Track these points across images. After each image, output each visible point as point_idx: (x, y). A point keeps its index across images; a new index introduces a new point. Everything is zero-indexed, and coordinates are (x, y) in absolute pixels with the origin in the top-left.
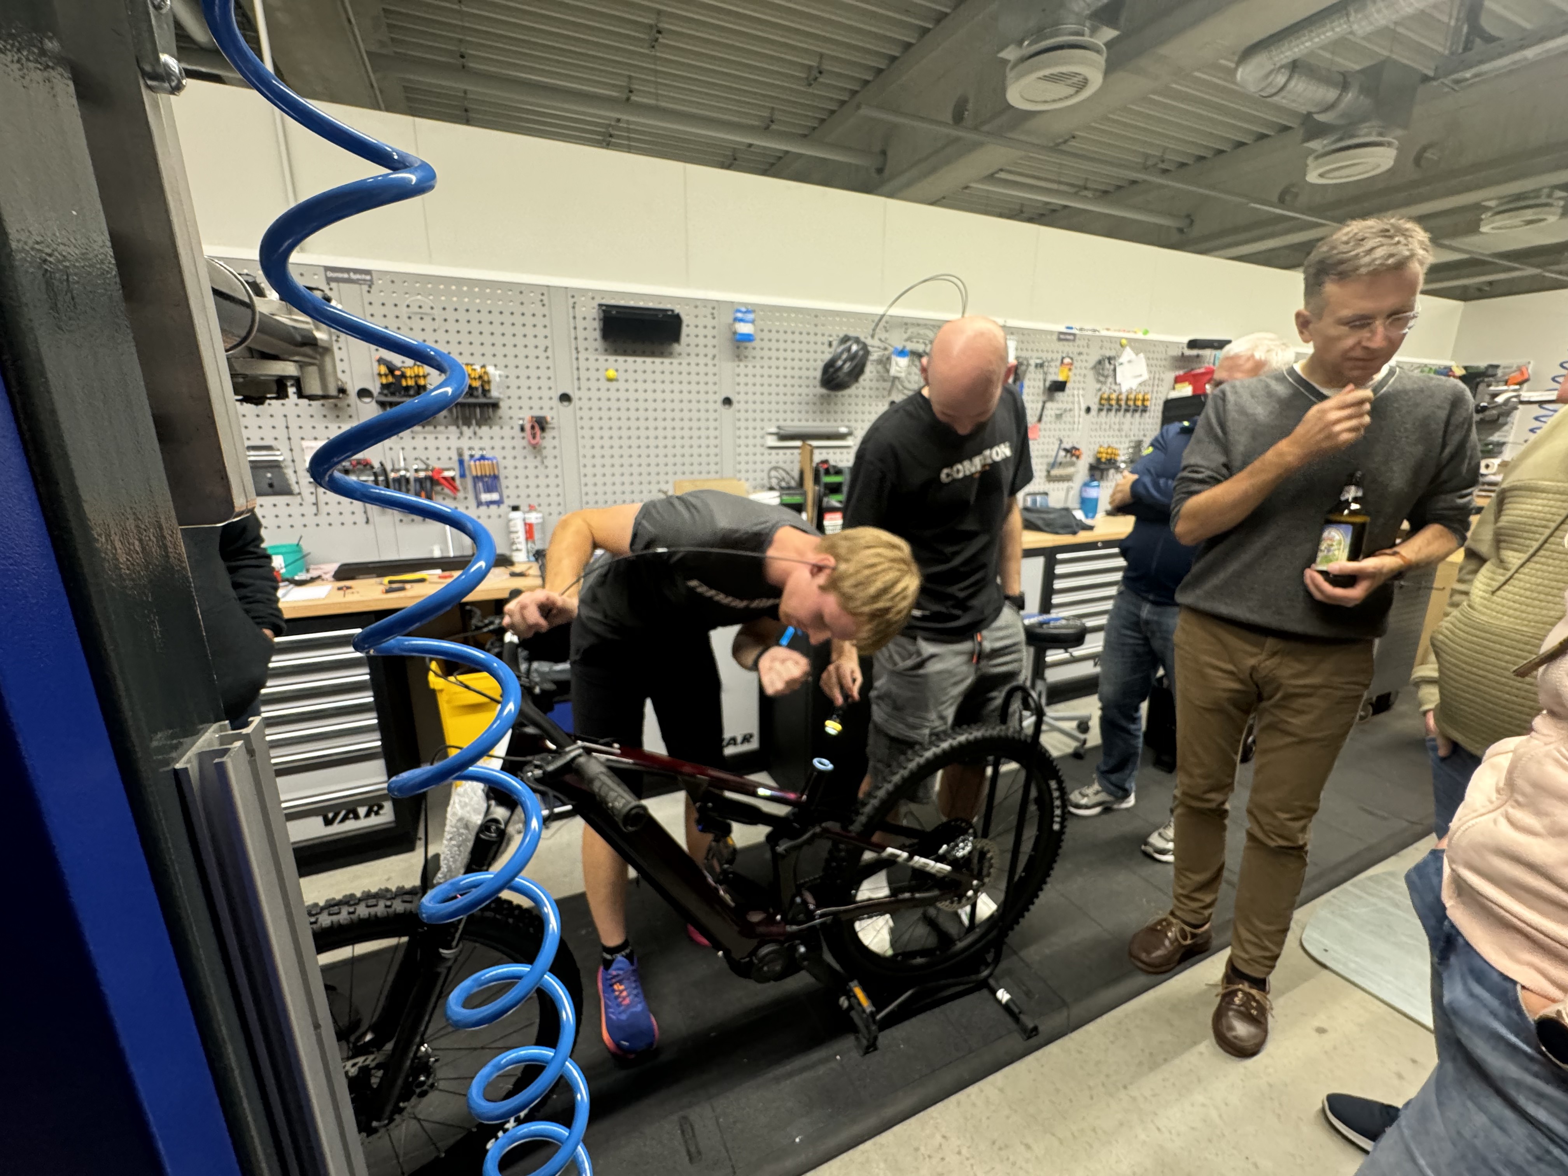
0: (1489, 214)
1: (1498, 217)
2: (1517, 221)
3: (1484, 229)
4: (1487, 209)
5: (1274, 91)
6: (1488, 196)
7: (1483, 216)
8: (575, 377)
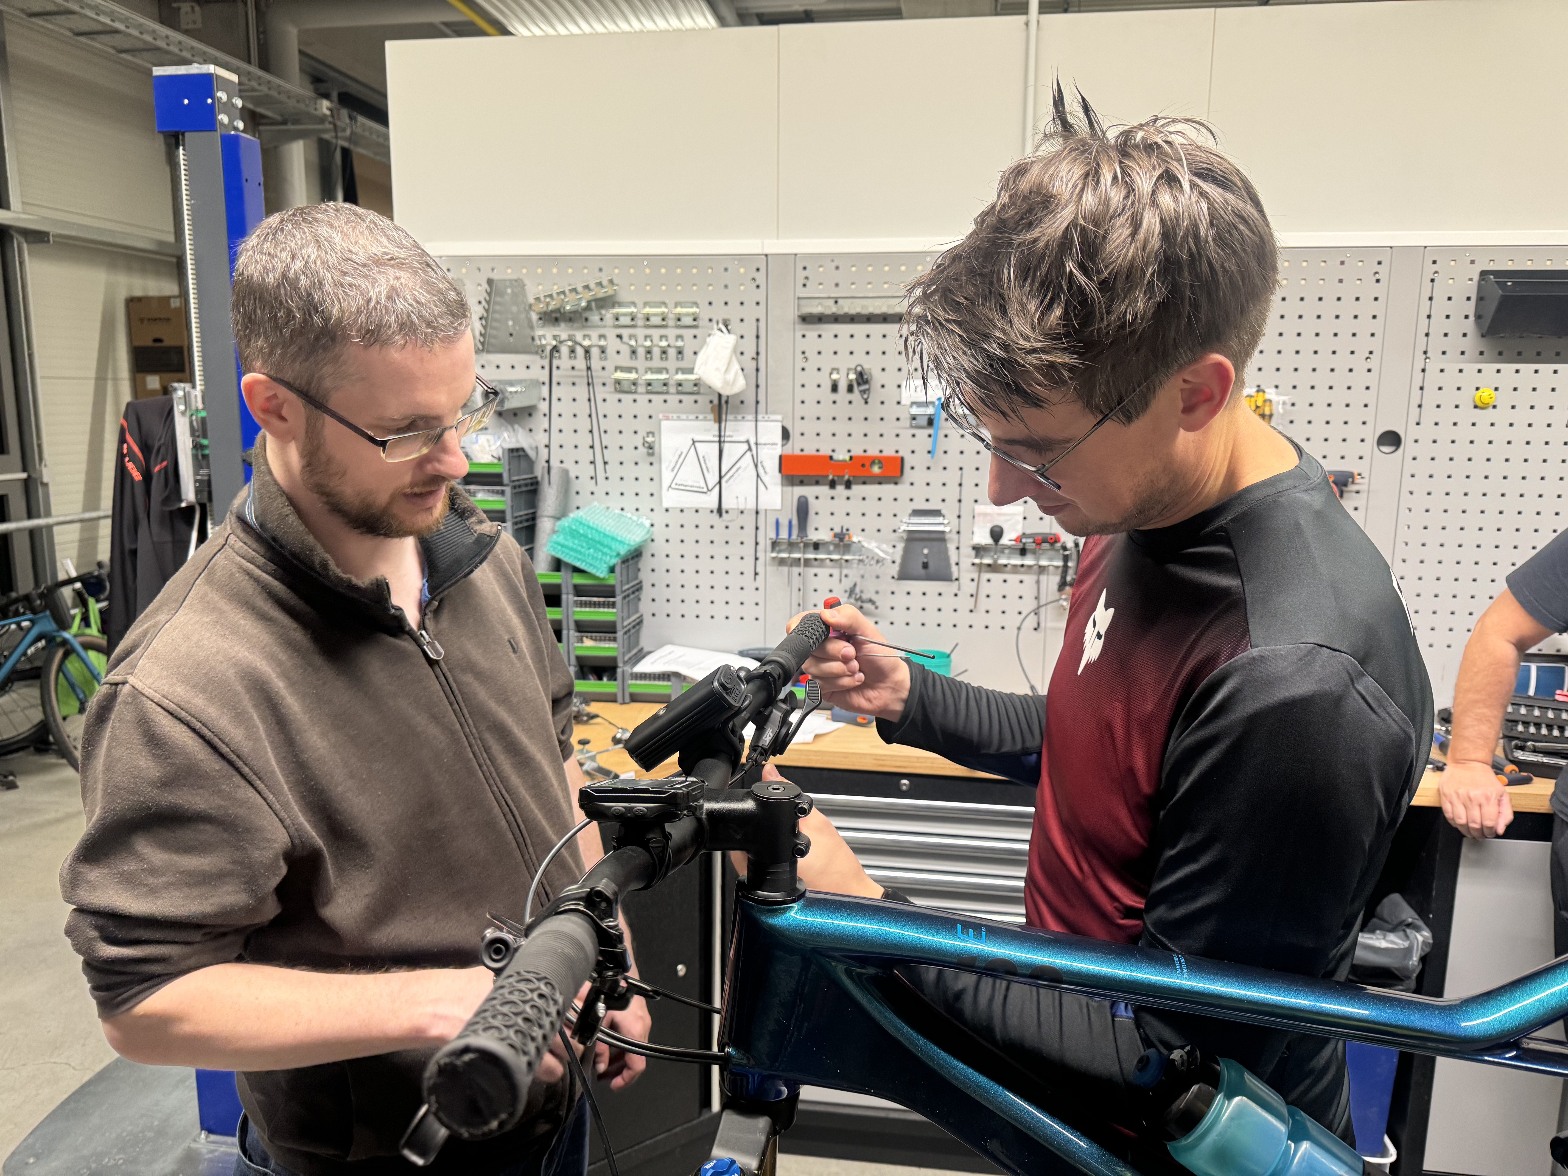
8: (1416, 401)
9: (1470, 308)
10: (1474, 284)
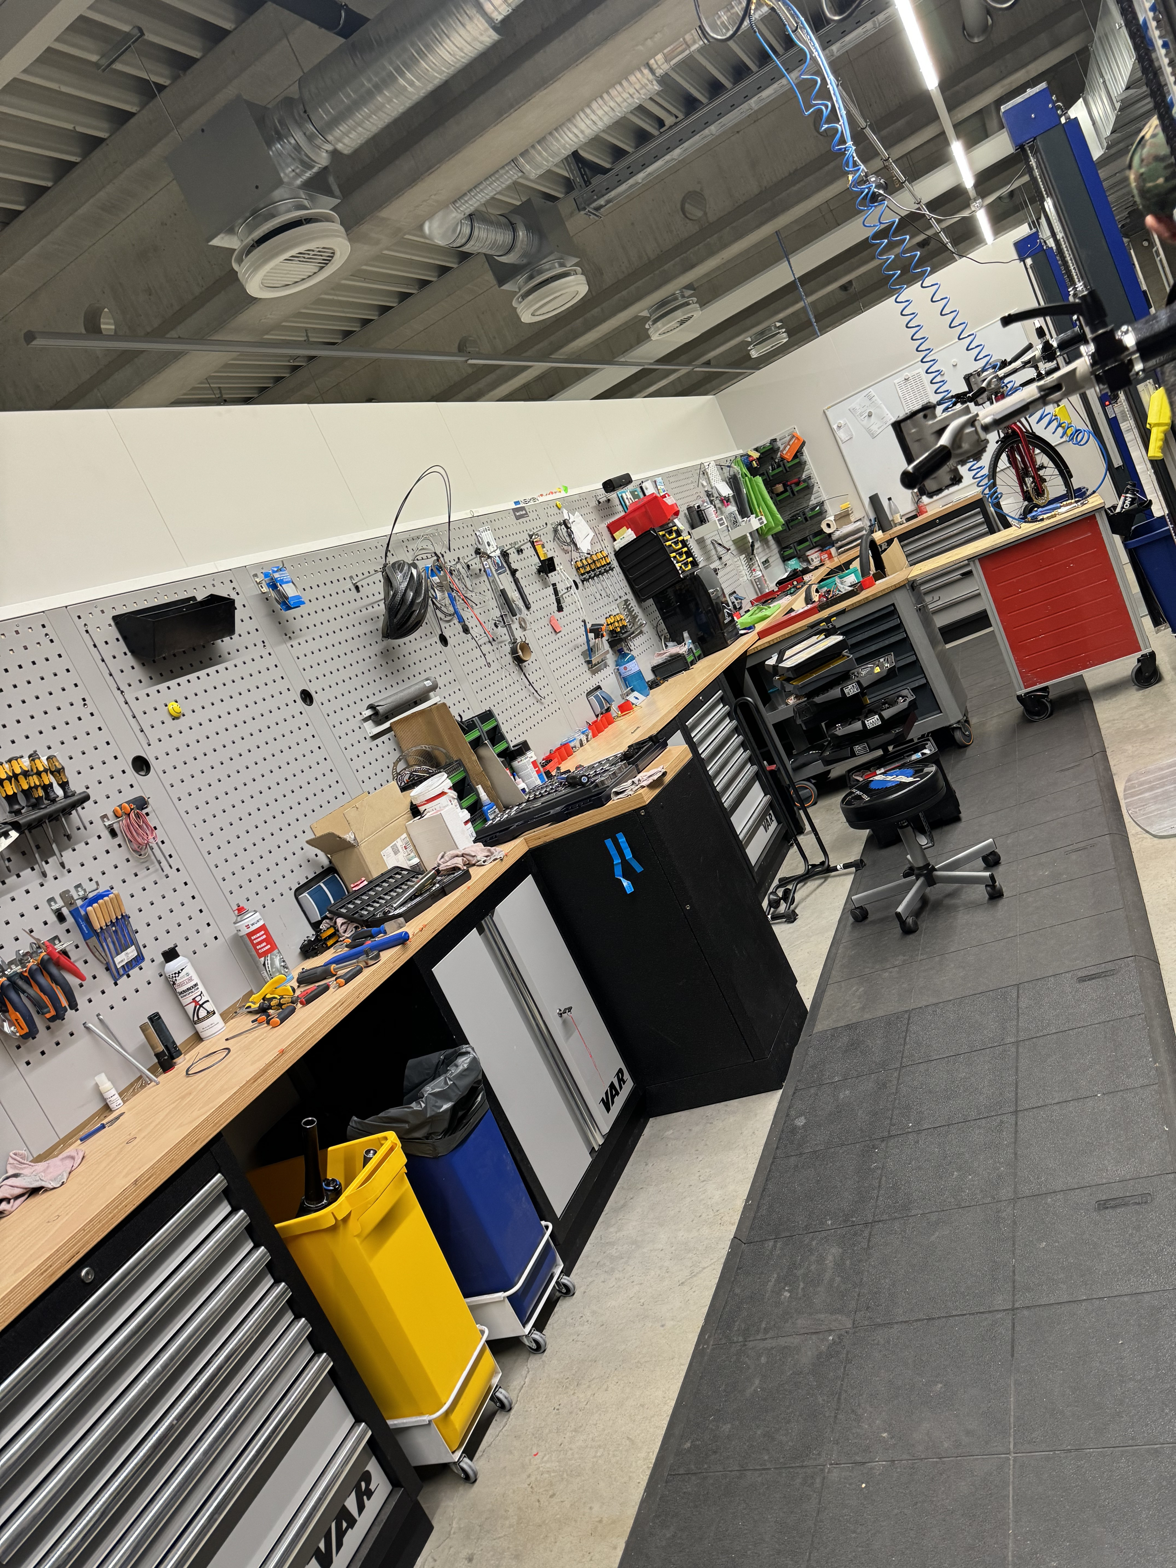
0: (650, 323)
1: (659, 324)
2: (674, 324)
3: (655, 337)
4: (646, 319)
5: (464, 241)
6: (641, 308)
7: (647, 326)
8: (137, 729)
9: (122, 646)
10: (114, 628)
